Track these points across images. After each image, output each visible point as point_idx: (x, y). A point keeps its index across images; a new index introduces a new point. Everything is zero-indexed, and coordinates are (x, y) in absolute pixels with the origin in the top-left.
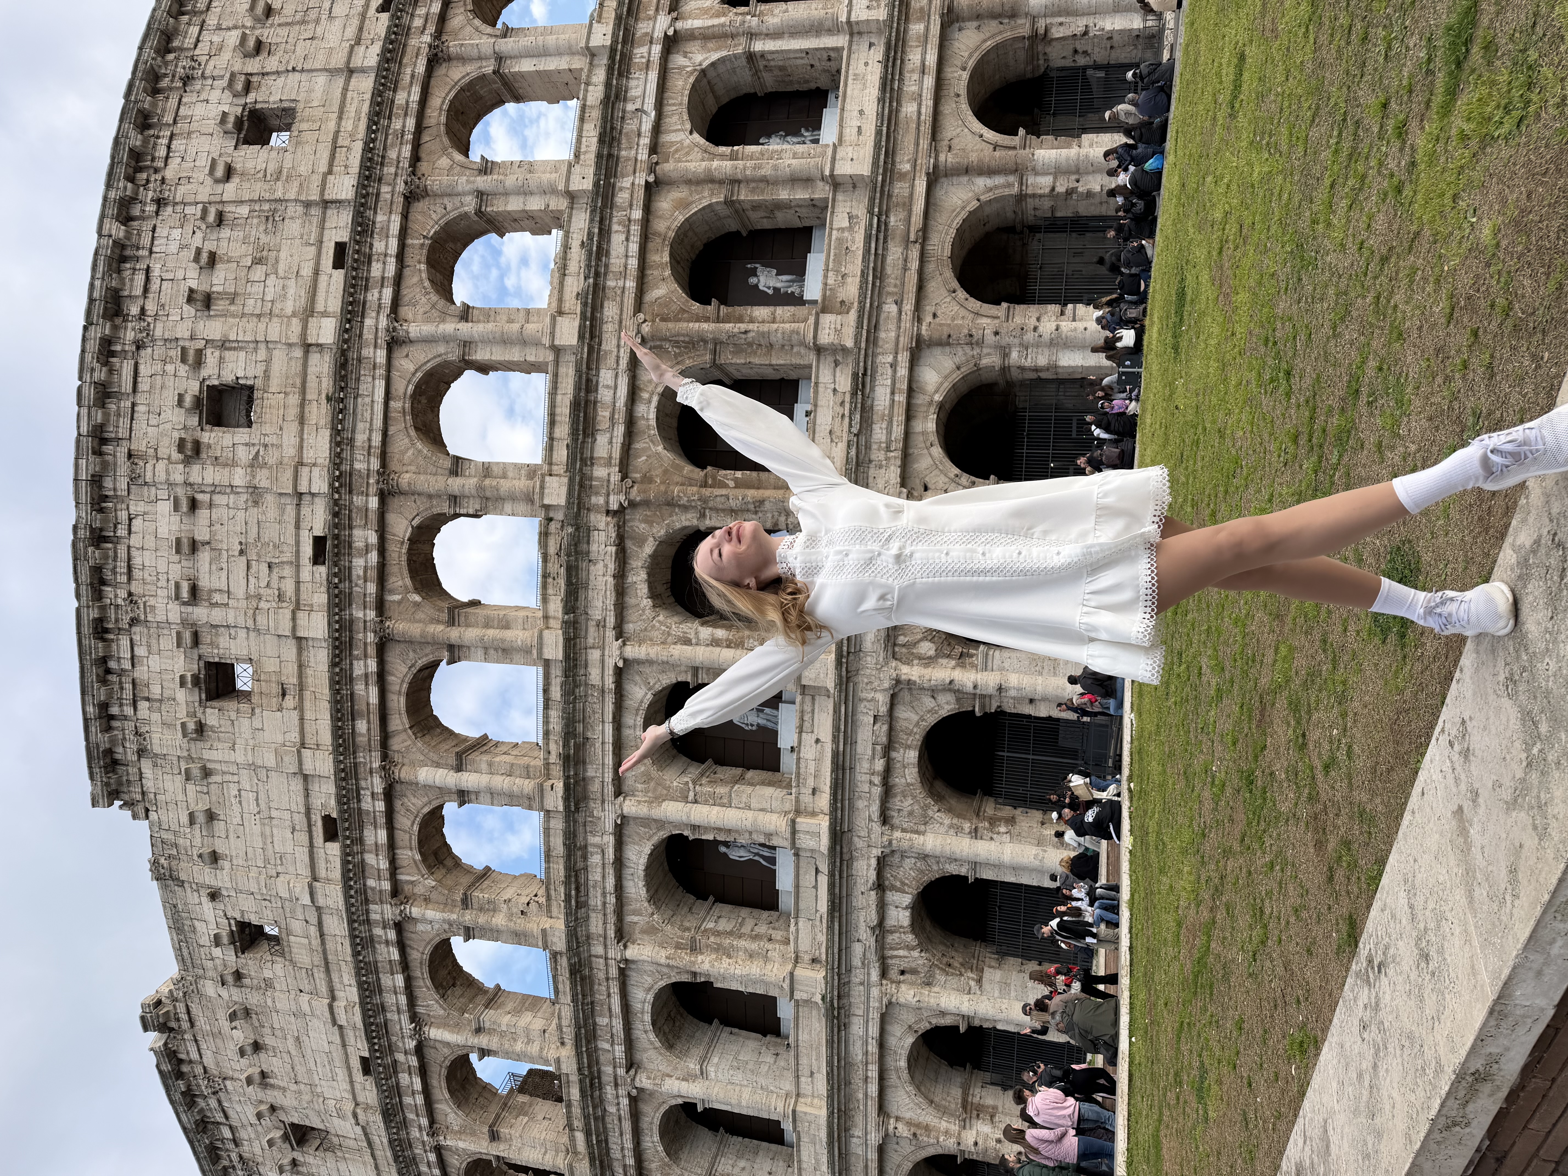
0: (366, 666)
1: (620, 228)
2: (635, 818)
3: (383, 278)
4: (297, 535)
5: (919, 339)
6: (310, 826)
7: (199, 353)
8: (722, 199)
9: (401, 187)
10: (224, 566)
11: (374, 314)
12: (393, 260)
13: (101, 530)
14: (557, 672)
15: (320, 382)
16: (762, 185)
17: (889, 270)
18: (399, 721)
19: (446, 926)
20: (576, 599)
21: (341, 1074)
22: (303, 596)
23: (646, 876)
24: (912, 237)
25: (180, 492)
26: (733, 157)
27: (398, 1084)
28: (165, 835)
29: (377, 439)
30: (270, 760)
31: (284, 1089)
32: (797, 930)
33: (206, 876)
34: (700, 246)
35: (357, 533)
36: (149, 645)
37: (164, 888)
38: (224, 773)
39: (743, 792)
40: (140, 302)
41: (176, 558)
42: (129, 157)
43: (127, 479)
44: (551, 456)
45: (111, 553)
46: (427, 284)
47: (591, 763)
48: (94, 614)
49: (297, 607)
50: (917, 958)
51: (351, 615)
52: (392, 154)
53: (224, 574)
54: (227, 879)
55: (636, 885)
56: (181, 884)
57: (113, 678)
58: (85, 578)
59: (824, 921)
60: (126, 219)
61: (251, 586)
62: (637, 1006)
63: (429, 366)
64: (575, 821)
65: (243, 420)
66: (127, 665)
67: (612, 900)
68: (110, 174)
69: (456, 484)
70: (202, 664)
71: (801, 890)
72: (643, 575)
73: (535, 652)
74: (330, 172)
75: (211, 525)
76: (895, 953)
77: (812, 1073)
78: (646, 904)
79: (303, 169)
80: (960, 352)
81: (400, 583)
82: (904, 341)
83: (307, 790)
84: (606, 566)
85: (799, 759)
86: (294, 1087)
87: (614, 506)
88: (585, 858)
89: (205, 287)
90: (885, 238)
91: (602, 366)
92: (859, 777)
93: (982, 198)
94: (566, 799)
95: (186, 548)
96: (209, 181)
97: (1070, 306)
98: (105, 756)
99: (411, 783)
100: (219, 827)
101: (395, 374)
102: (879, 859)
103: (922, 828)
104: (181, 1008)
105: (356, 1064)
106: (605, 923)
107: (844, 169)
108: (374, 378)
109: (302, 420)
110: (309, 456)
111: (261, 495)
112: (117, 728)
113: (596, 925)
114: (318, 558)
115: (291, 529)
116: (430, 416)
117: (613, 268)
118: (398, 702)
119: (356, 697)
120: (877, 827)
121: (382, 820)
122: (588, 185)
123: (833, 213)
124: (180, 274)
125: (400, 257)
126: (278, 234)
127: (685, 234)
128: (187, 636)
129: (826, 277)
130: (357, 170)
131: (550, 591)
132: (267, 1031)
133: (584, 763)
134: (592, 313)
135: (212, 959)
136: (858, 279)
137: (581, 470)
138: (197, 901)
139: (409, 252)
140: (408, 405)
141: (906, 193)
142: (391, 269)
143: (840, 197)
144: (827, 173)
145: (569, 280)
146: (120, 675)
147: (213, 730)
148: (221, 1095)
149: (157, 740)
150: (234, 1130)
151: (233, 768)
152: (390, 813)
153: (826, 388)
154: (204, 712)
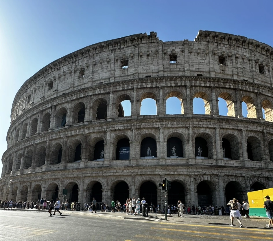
0: (232, 86)
2: (216, 131)
6: (200, 72)
13: (244, 43)
21: (145, 71)
27: (148, 82)
28: (192, 44)
30: (211, 66)
31: (138, 59)
35: (252, 88)
36: (227, 47)
38: (207, 57)
41: (241, 55)
43: (252, 49)
45: (241, 44)
47: (225, 124)
48: (233, 38)
50: (199, 181)
54: (187, 54)
56: (183, 45)
57: (221, 39)
62: (178, 130)
67: (201, 126)
70: (225, 57)
71: (208, 161)
76: (199, 177)
77: (171, 162)
78: (199, 133)
83: (207, 72)
86: (139, 61)
87: (264, 131)
95: (244, 57)
98: (208, 35)
99: (212, 91)
100: (196, 54)
102: (218, 174)
104: (155, 41)
105: (149, 75)
112: (212, 38)
113: (195, 122)
118: (225, 91)
119: (227, 83)
121: (205, 85)
128: (231, 55)
132: (152, 58)
133: (225, 122)
135: (167, 49)
138: (180, 48)
146: (222, 41)
147: (214, 56)
148: (133, 47)
149: (211, 45)
150: (123, 48)
151: (208, 59)
152: (206, 87)
154: (217, 55)
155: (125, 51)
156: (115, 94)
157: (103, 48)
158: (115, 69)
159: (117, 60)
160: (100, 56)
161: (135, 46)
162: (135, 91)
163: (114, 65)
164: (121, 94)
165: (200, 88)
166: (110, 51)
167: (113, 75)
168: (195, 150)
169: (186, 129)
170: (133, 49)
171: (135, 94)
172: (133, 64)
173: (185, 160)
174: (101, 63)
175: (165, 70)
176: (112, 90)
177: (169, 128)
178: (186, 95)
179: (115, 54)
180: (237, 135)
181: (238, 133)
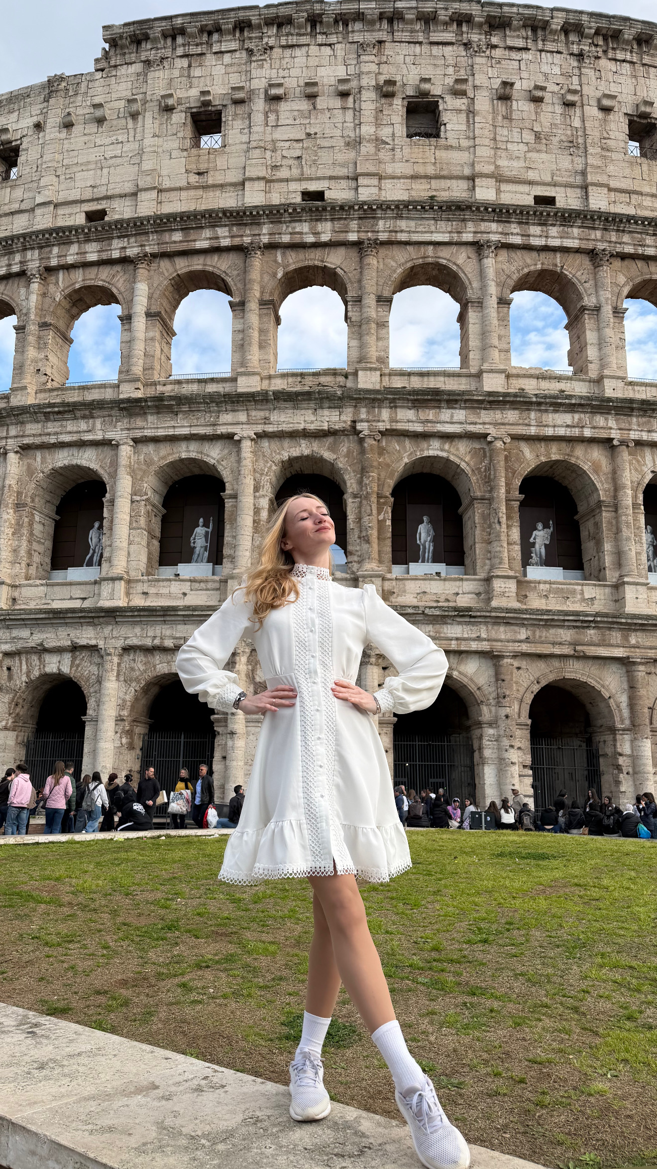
0: (225, 237)
1: (576, 420)
2: (117, 455)
3: (529, 236)
4: (324, 178)
5: (499, 657)
7: (463, 93)
8: (602, 498)
9: (601, 246)
10: (297, 122)
11: (500, 230)
12: (543, 243)
13: (321, 22)
14: (227, 388)
15: (445, 190)
16: (614, 529)
17: (552, 631)
18: (183, 266)
19: (24, 311)
20: (285, 400)
22: (277, 185)
23: (73, 465)
24: (579, 648)
25: (354, 84)
26: (635, 506)
28: (83, 86)
29: (403, 237)
30: (147, 165)
32: (37, 586)
33: (53, 120)
34: (566, 483)
35: (329, 225)
36: (231, 65)
37: (42, 87)
38: (135, 129)
39: (142, 538)
40: (501, 44)
41: (302, 83)
42: (615, 30)
43: (361, 41)
44: (396, 375)
45: (303, 31)
46: (526, 270)
47: (158, 418)
48: (255, 20)
49: (268, 181)
51: (264, 223)
52: (626, 238)
53: (291, 122)
54: (52, 136)
55: (65, 458)
56: (46, 100)
57: (205, 38)
58: (283, 11)
59: (45, 607)
60: (566, 30)
61: (282, 144)
63: (462, 275)
64: (112, 408)
65: (412, 131)
66: (216, 48)
67: (53, 440)
68: (600, 15)
69: (370, 301)
70: (219, 108)
72: (306, 452)
73: (242, 370)
74: (610, 190)
75: (329, 109)
78: (50, 467)
79: (611, 169)
80: (492, 689)
81: (291, 261)
82: (498, 646)
83: (126, 196)
84: (312, 422)
85: (170, 580)
87: (359, 426)
88: (84, 417)
89: (515, 94)
90: (577, 627)
91: (468, 411)
92: (158, 628)
93: (612, 700)
94: (129, 400)
95: (309, 90)
96: (599, 94)
97: (531, 772)
98: (143, 34)
99: (135, 277)
101: (454, 249)
102: (96, 646)
103: (122, 678)
106: (34, 435)
107: (630, 593)
108: (450, 232)
109: (414, 177)
110: (387, 184)
111: (354, 147)
112: (165, 43)
113: (32, 428)
114: (307, 195)
115: (329, 173)
116: (423, 278)
117: (544, 416)
118: (197, 264)
119: (200, 231)
120: (120, 643)
121: (105, 256)
122: (609, 393)
123: (595, 585)
124: (524, 75)
125: (546, 249)
126: (559, 151)
127: (574, 471)
128: (240, 95)
129: (545, 582)
130: (612, 211)
131: (290, 380)
133: (158, 413)
134: (509, 402)
136: (544, 607)
137: (387, 399)
138: (34, 113)
139: (550, 255)
140: (430, 260)
141: (613, 641)
142: (536, 242)
143: (608, 590)
144: (626, 579)
145: (534, 382)
146: (207, 43)
147: (168, 119)
149: (159, 74)
151: (138, 137)
152: (110, 262)
153: (459, 587)
154: (182, 111)
165: (85, 271)
180: (218, 461)
181: (226, 451)
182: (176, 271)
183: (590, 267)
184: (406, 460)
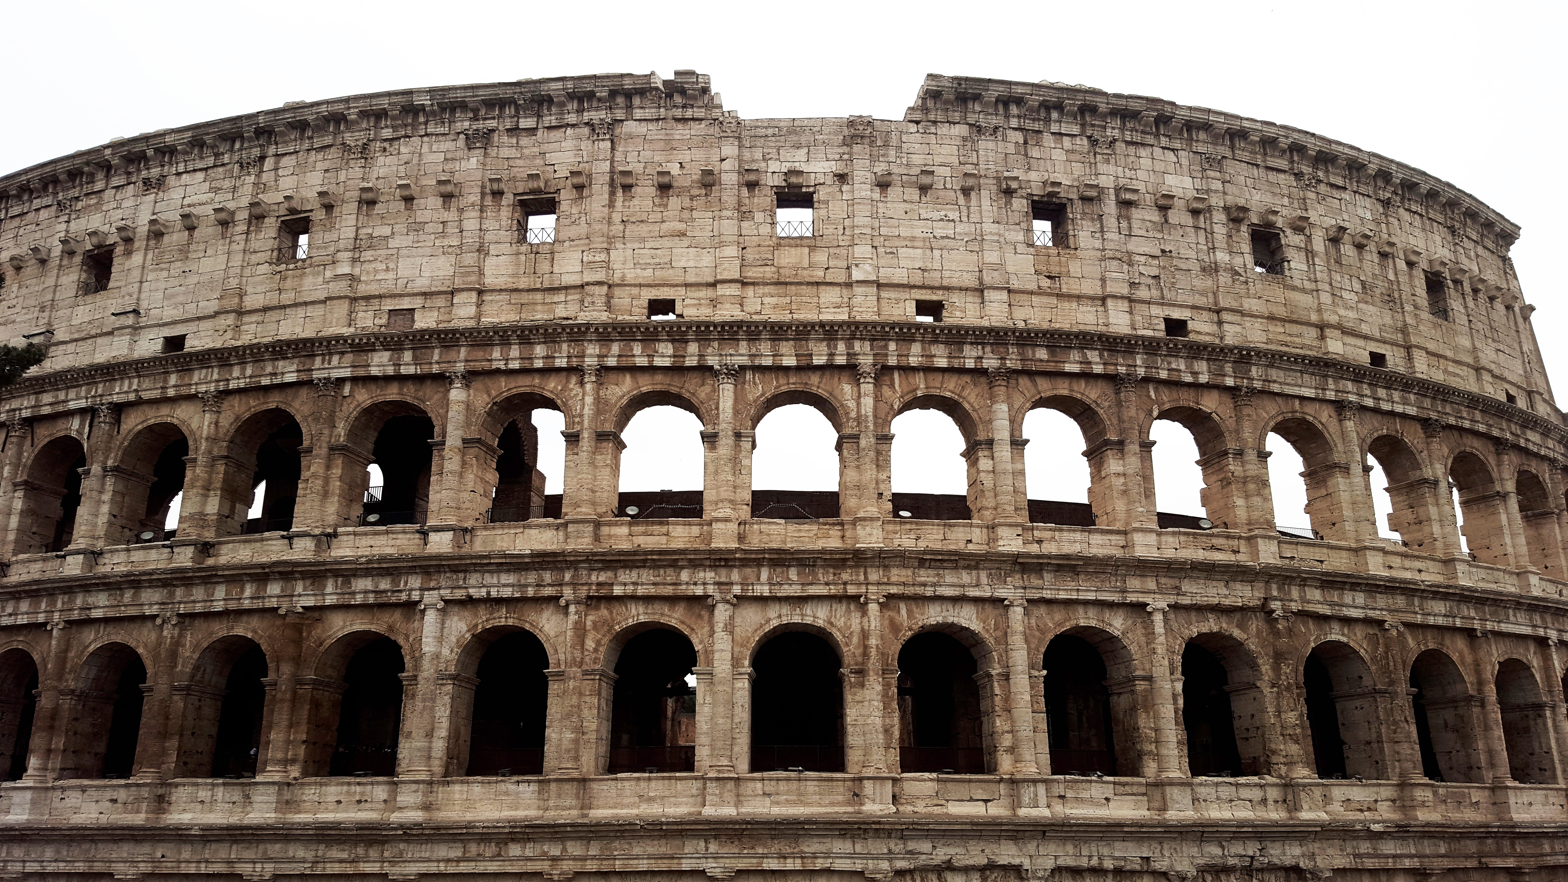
0: (1097, 363)
1: (1448, 609)
2: (1006, 617)
3: (1379, 399)
4: (1185, 306)
6: (932, 287)
7: (1303, 231)
8: (1471, 692)
9: (1434, 416)
11: (1356, 390)
12: (1390, 408)
13: (1168, 125)
15: (1296, 336)
16: (1483, 726)
18: (1046, 388)
21: (647, 274)
22: (1138, 306)
24: (1483, 860)
27: (659, 340)
28: (894, 137)
29: (1276, 388)
30: (992, 256)
31: (611, 205)
32: (924, 780)
33: (862, 174)
35: (1204, 365)
36: (1073, 151)
37: (839, 125)
38: (968, 207)
40: (1325, 180)
41: (1151, 191)
43: (1206, 153)
45: (1148, 130)
46: (1376, 435)
47: (1056, 577)
48: (1100, 107)
49: (1130, 301)
51: (1138, 353)
52: (1449, 409)
53: (1143, 233)
54: (863, 194)
56: (847, 144)
58: (1132, 105)
60: (1377, 175)
61: (1137, 258)
62: (809, 609)
63: (1327, 435)
66: (1054, 128)
67: (929, 592)
70: (1064, 201)
71: (966, 785)
72: (1215, 629)
73: (1139, 525)
75: (1182, 226)
78: (919, 624)
81: (1164, 399)
83: (967, 290)
86: (617, 217)
87: (1271, 605)
88: (968, 569)
89: (1344, 239)
90: (1479, 839)
91: (1367, 596)
95: (1162, 201)
96: (1404, 247)
98: (973, 93)
99: (992, 395)
100: (914, 194)
101: (1318, 406)
102: (1019, 866)
104: (700, 113)
105: (664, 293)
106: (904, 584)
108: (1316, 388)
109: (1271, 318)
110: (1248, 322)
111: (1211, 275)
112: (999, 110)
113: (897, 574)
114: (1170, 324)
115: (1190, 300)
117: (1426, 604)
118: (1065, 388)
119: (1067, 351)
120: (1050, 864)
121: (956, 363)
123: (1476, 788)
124: (1345, 216)
125: (1392, 414)
126: (1380, 304)
128: (1093, 193)
131: (1182, 538)
132: (687, 202)
133: (1056, 571)
135: (764, 159)
138: (830, 157)
139: (1395, 421)
140: (1297, 415)
141: (1506, 852)
142: (1385, 406)
143: (1489, 794)
145: (1398, 559)
146: (1045, 120)
147: (1008, 203)
148: (586, 130)
149: (991, 145)
150: (532, 131)
151: (974, 218)
152: (962, 371)
153: (1377, 793)
154: (1022, 197)
155: (545, 148)
156: (478, 384)
157: (422, 119)
158: (482, 245)
159: (498, 194)
160: (405, 158)
161: (594, 130)
162: (588, 387)
163: (481, 218)
164: (514, 391)
165: (931, 376)
166: (462, 136)
167: (473, 278)
168: (896, 720)
169: (852, 607)
170: (586, 145)
171: (589, 400)
172: (583, 229)
173: (844, 780)
174: (409, 200)
175: (752, 273)
176: (460, 367)
177: (762, 600)
178: (853, 415)
179: (488, 160)
180: (1123, 633)
181: (1130, 622)
182: (1039, 393)
183: (1423, 436)
184: (1313, 645)
